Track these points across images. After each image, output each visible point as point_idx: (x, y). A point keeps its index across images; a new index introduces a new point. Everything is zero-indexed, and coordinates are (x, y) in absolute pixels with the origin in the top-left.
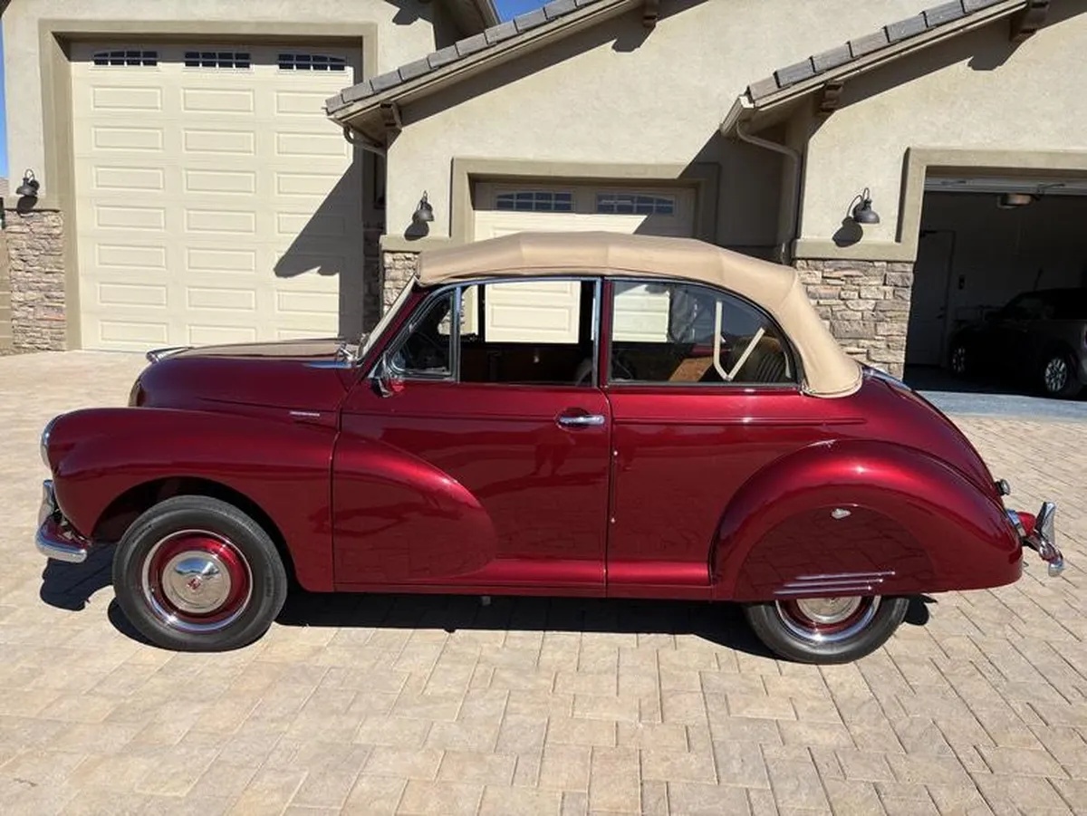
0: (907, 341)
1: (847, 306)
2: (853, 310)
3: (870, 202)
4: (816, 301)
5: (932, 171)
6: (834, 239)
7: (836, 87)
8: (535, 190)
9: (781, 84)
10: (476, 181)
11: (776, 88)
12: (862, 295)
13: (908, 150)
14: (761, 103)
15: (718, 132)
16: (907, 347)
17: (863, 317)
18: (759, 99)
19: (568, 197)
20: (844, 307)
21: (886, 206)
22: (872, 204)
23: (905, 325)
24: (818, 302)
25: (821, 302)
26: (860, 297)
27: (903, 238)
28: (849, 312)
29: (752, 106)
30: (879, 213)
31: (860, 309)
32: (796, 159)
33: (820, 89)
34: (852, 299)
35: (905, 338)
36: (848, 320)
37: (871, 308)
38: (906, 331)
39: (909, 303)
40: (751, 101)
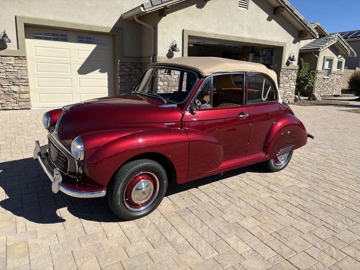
0: (186, 87)
1: (172, 77)
2: (173, 78)
3: (176, 45)
4: (163, 76)
5: (190, 37)
6: (167, 56)
7: (168, 8)
9: (153, 5)
11: (151, 6)
12: (175, 74)
14: (147, 10)
16: (186, 88)
17: (175, 80)
18: (147, 9)
19: (66, 36)
20: (171, 77)
21: (179, 47)
22: (177, 46)
23: (186, 82)
24: (164, 76)
25: (165, 76)
26: (174, 74)
28: (172, 79)
29: (144, 11)
30: (179, 49)
31: (175, 78)
32: (153, 29)
33: (163, 8)
34: (173, 75)
35: (186, 86)
36: (172, 81)
37: (177, 77)
38: (186, 84)
39: (186, 76)
40: (144, 9)
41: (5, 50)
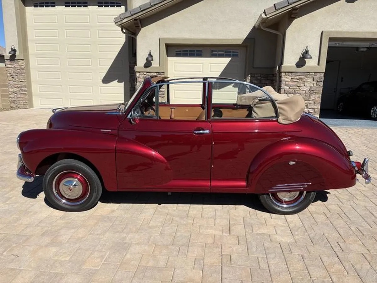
0: (321, 101)
1: (300, 89)
2: (302, 90)
3: (308, 51)
4: (288, 87)
5: (331, 39)
6: (296, 65)
7: (297, 9)
8: (188, 49)
9: (277, 9)
10: (168, 46)
11: (275, 10)
12: (305, 85)
13: (322, 32)
14: (269, 16)
15: (254, 27)
16: (321, 103)
17: (305, 92)
18: (268, 14)
19: (201, 51)
20: (298, 89)
21: (314, 52)
22: (309, 52)
23: (321, 95)
24: (289, 88)
25: (291, 87)
26: (304, 85)
27: (320, 64)
28: (300, 91)
29: (266, 17)
30: (312, 55)
31: (305, 90)
32: (282, 36)
33: (290, 10)
34: (302, 86)
35: (320, 100)
37: (308, 89)
38: (321, 97)
39: (322, 87)
40: (266, 15)
41: (150, 67)
